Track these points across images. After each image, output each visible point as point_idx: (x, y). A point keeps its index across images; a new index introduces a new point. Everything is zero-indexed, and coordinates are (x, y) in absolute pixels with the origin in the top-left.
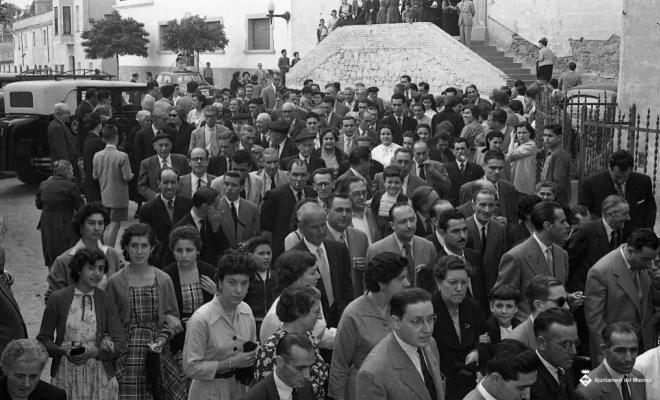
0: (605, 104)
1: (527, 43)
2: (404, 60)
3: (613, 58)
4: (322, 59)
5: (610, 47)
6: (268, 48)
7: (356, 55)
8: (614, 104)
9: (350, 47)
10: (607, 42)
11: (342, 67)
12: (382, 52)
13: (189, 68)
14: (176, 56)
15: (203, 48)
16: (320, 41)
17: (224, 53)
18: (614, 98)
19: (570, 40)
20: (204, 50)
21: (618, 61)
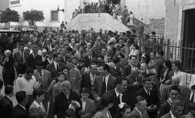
0: (160, 39)
1: (136, 20)
2: (99, 24)
3: (163, 25)
4: (74, 24)
5: (162, 21)
6: (57, 20)
7: (84, 23)
8: (163, 39)
9: (83, 20)
10: (161, 20)
11: (80, 26)
12: (92, 22)
13: (32, 26)
14: (28, 22)
15: (37, 20)
16: (73, 18)
17: (43, 22)
18: (163, 37)
19: (150, 19)
20: (37, 21)
21: (164, 26)
